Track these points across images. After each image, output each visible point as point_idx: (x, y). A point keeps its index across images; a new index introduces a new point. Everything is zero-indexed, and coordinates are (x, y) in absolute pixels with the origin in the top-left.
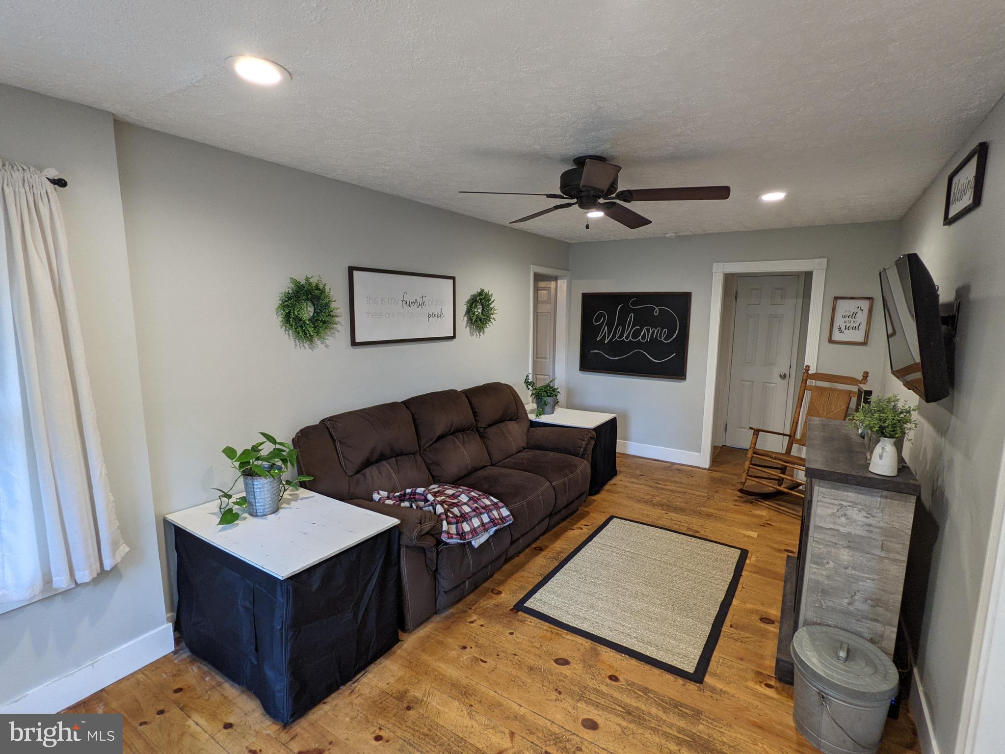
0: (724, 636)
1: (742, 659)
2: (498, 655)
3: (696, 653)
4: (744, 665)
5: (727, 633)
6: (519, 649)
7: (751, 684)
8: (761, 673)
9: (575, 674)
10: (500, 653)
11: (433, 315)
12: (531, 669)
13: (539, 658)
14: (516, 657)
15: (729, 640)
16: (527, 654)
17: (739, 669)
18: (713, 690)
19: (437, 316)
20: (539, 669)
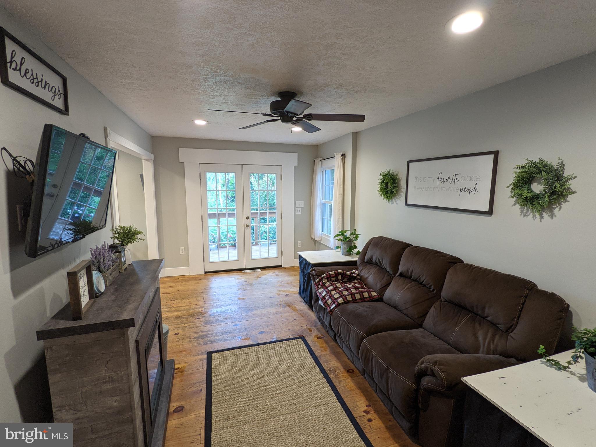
0: (203, 381)
1: (192, 373)
3: (214, 363)
4: (189, 372)
5: (203, 384)
7: (186, 365)
8: (182, 372)
11: (466, 190)
15: (200, 380)
17: (192, 368)
18: (202, 354)
19: (470, 191)
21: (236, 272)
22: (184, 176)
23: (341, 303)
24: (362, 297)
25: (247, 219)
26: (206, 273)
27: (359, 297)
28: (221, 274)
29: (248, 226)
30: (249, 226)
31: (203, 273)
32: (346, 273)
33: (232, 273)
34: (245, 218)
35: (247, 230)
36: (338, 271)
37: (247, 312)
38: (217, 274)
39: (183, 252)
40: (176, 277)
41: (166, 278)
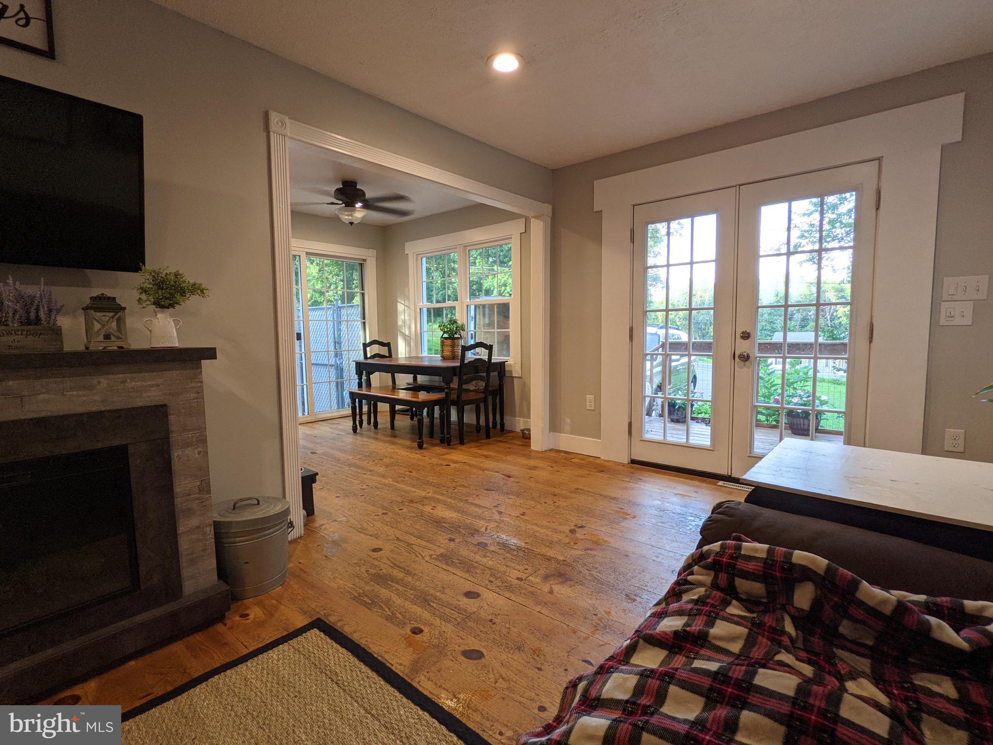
2: (566, 670)
6: (533, 679)
9: (462, 639)
10: (563, 673)
12: (519, 649)
13: (504, 662)
14: (539, 666)
16: (520, 669)
20: (508, 648)
21: (699, 481)
22: (598, 238)
25: (742, 337)
26: (633, 462)
28: (665, 474)
29: (745, 359)
30: (748, 357)
31: (626, 461)
33: (688, 478)
34: (738, 337)
35: (742, 372)
36: (797, 552)
37: (546, 578)
38: (654, 472)
39: (590, 405)
40: (572, 456)
41: (559, 451)
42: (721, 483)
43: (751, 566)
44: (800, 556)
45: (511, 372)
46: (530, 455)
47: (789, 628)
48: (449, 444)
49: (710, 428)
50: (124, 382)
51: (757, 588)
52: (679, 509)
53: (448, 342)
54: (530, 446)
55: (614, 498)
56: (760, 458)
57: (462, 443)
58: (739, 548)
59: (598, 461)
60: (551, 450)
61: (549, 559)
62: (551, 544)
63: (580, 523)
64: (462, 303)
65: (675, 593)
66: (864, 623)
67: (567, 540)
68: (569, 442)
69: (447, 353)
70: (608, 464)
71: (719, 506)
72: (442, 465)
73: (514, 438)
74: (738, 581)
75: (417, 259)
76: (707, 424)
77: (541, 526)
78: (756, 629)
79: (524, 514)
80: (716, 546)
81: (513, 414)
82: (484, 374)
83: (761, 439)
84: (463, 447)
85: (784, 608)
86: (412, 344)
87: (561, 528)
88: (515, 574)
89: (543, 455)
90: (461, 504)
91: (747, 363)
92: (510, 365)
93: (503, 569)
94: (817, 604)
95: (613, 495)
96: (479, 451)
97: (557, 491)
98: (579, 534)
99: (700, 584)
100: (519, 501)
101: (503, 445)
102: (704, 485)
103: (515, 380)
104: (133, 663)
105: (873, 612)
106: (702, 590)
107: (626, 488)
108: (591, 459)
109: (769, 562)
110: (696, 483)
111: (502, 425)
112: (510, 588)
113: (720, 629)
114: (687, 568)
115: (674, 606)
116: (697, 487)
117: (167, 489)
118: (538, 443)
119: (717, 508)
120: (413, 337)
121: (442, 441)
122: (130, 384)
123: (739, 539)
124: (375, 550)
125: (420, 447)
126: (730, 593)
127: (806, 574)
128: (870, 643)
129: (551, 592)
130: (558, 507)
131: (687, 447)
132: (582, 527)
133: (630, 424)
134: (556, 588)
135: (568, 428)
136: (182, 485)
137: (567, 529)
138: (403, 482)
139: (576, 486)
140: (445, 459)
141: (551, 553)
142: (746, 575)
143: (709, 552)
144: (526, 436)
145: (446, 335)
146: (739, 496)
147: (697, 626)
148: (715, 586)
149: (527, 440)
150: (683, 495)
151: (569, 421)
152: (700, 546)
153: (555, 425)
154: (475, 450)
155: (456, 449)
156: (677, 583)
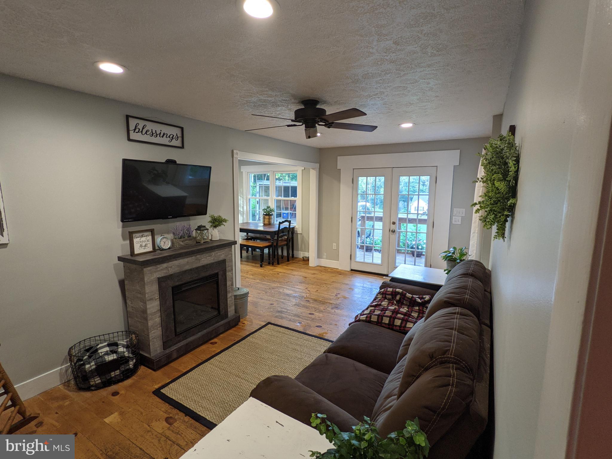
6: (337, 330)
9: (314, 324)
12: (331, 324)
16: (333, 328)
21: (377, 277)
22: (339, 180)
23: (361, 320)
24: (392, 323)
25: (393, 224)
26: (352, 270)
27: (387, 322)
29: (393, 231)
30: (395, 231)
31: (349, 270)
32: (406, 294)
33: (373, 276)
34: (391, 223)
35: (392, 236)
36: (397, 289)
37: (332, 308)
38: (359, 274)
39: (334, 247)
40: (327, 268)
41: (321, 266)
42: (384, 277)
43: (389, 293)
44: (397, 290)
45: (297, 231)
46: (309, 268)
47: (395, 302)
48: (273, 265)
49: (381, 254)
50: (217, 253)
51: (390, 297)
52: (370, 287)
53: (267, 217)
54: (309, 264)
55: (347, 284)
56: (396, 268)
57: (278, 264)
58: (387, 290)
59: (338, 270)
60: (318, 266)
61: (331, 304)
62: (330, 299)
63: (338, 293)
64: (272, 198)
65: (375, 300)
66: (407, 300)
67: (335, 298)
68: (326, 262)
69: (266, 222)
70: (342, 271)
71: (384, 282)
72: (275, 274)
73: (299, 261)
74: (387, 296)
75: (247, 175)
76: (379, 252)
77: (325, 294)
78: (389, 303)
79: (317, 291)
80: (383, 290)
81: (298, 250)
82: (287, 233)
83: (400, 258)
84: (279, 266)
85: (394, 300)
86: (244, 216)
87: (332, 294)
88: (322, 308)
89: (314, 268)
90: (293, 288)
91: (394, 233)
92: (297, 228)
93: (318, 307)
94: (400, 298)
95: (347, 283)
96: (288, 267)
97: (326, 282)
98: (339, 296)
99: (379, 297)
100: (314, 286)
101: (296, 264)
102: (379, 278)
103: (299, 235)
104: (222, 335)
105: (408, 298)
106: (380, 298)
107: (351, 280)
108: (335, 270)
109: (392, 292)
110: (376, 277)
111: (293, 255)
112: (322, 312)
113: (383, 303)
114: (377, 295)
115: (375, 301)
116: (376, 279)
117: (226, 285)
118: (312, 263)
119: (383, 283)
120: (245, 213)
121: (269, 264)
122: (219, 254)
123: (387, 288)
124: (271, 304)
125: (261, 266)
126: (385, 298)
127: (398, 293)
128: (408, 304)
129: (335, 312)
130: (328, 288)
131: (372, 264)
132: (339, 294)
133: (351, 255)
134: (336, 311)
135: (325, 257)
136: (229, 283)
137: (334, 295)
138: (264, 281)
139: (332, 280)
140: (274, 271)
141: (331, 302)
142: (388, 295)
143: (381, 291)
144: (306, 260)
145: (265, 214)
146: (388, 279)
147: (379, 303)
148: (382, 297)
149: (307, 262)
150: (372, 282)
151: (325, 254)
152: (380, 290)
153: (319, 256)
154: (285, 267)
155: (276, 267)
156: (375, 298)
